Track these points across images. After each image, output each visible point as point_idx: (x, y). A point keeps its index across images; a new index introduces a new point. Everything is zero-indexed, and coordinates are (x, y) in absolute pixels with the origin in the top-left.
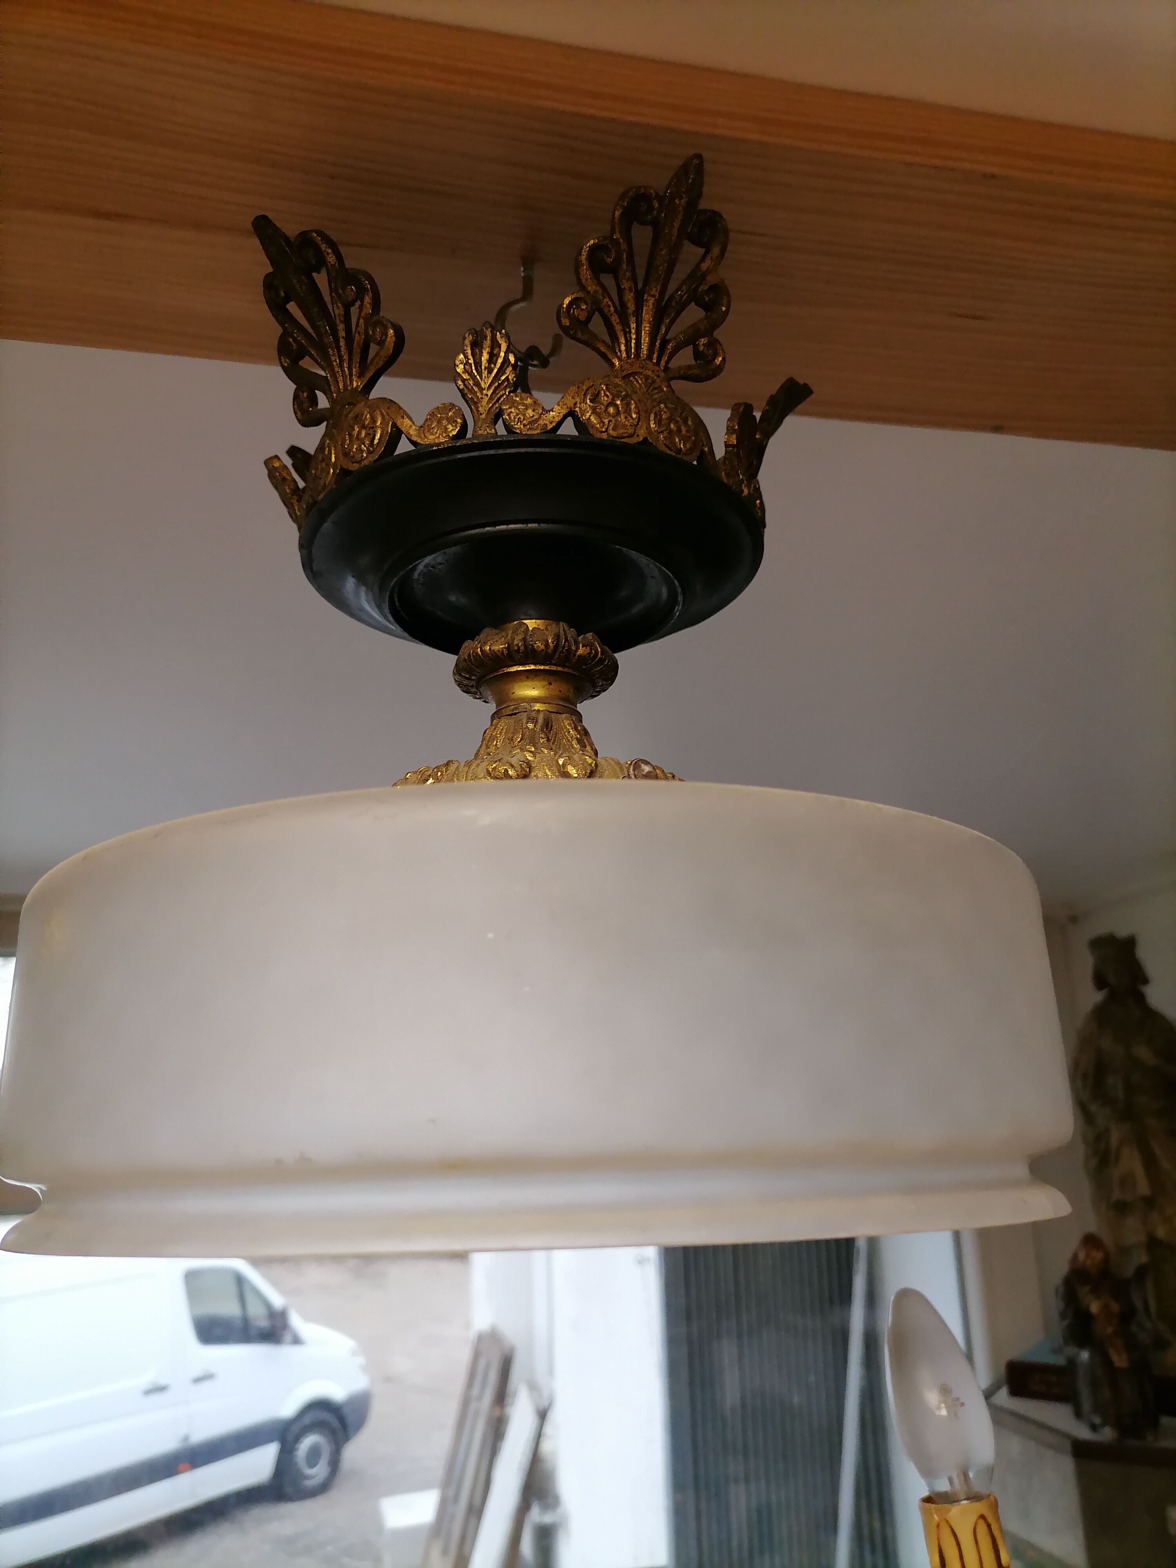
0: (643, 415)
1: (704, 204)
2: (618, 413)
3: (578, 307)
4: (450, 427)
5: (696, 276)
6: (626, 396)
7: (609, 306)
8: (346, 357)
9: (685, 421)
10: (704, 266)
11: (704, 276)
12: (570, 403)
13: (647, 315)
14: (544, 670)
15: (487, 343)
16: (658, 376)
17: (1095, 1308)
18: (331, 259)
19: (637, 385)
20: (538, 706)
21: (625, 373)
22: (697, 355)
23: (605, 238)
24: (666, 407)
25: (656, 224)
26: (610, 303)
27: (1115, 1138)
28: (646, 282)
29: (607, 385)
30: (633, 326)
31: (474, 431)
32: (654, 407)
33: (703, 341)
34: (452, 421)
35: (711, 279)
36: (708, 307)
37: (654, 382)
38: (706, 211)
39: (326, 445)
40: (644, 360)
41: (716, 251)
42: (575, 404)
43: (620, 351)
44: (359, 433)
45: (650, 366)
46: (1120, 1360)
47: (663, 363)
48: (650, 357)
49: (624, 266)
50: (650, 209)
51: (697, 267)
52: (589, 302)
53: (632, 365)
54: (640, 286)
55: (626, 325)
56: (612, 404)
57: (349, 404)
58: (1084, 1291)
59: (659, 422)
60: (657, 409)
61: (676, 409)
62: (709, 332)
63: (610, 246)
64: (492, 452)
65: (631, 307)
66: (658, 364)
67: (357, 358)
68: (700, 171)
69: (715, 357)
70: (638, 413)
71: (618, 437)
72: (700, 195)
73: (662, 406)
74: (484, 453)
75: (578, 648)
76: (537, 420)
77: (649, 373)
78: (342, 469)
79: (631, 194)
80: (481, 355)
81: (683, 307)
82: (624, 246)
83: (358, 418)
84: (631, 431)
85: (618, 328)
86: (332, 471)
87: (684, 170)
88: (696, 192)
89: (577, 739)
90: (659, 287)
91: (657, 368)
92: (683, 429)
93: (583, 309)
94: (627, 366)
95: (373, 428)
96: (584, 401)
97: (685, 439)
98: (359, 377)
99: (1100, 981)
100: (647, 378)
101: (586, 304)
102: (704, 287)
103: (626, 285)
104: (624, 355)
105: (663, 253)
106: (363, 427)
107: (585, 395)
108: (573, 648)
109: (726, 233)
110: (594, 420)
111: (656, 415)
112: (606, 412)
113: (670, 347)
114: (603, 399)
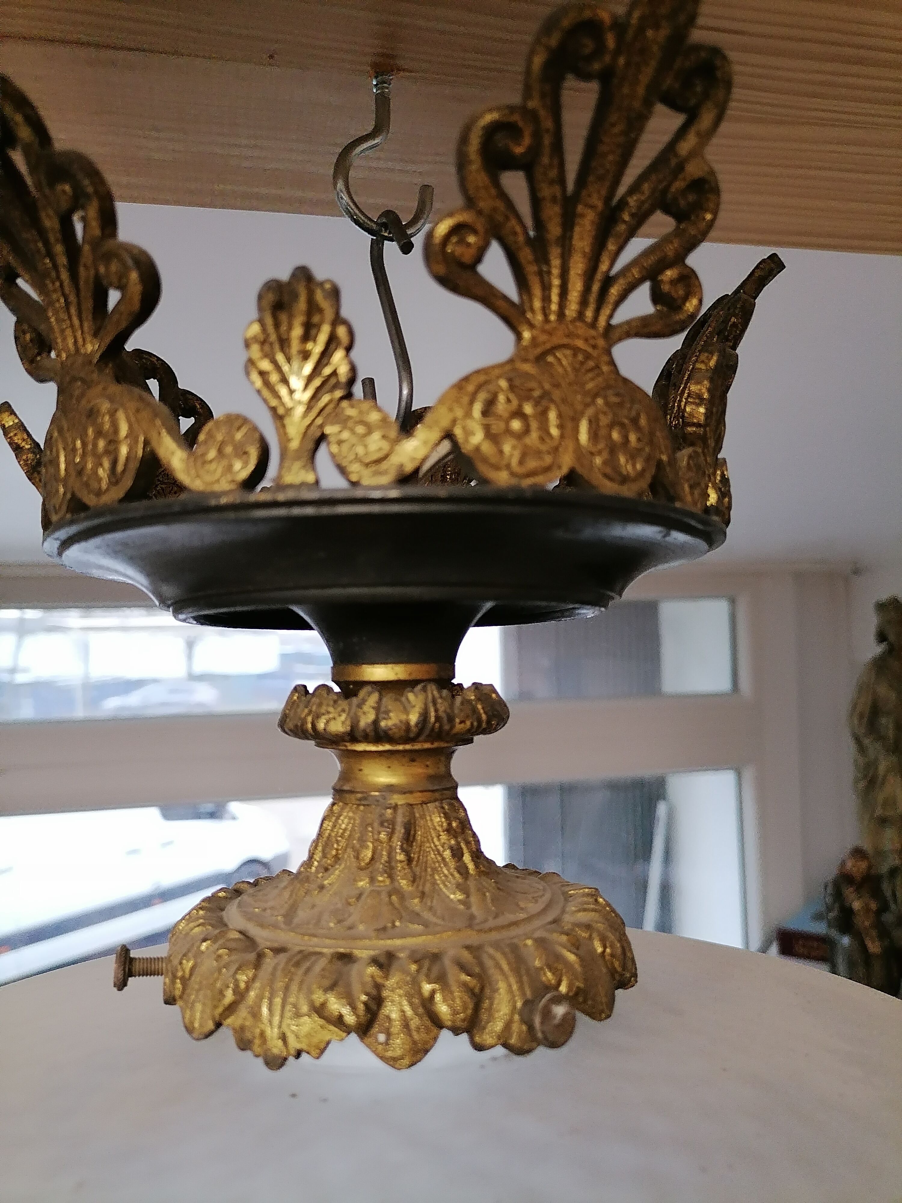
0: (569, 425)
1: (697, 36)
2: (527, 431)
3: (462, 241)
4: (238, 465)
5: (668, 164)
6: (541, 397)
7: (515, 234)
8: (72, 298)
9: (635, 421)
10: (685, 147)
11: (680, 168)
12: (445, 423)
13: (582, 240)
15: (302, 305)
16: (594, 347)
17: (857, 905)
19: (560, 370)
21: (539, 351)
22: (657, 297)
23: (512, 109)
24: (607, 403)
25: (606, 78)
26: (518, 229)
27: (882, 767)
28: (581, 180)
29: (510, 380)
30: (556, 262)
31: (279, 477)
32: (587, 405)
33: (669, 274)
34: (241, 451)
35: (693, 170)
36: (680, 216)
37: (588, 356)
38: (698, 48)
39: (54, 439)
40: (573, 321)
41: (706, 119)
42: (454, 422)
43: (532, 310)
44: (95, 445)
45: (581, 329)
46: (874, 947)
47: (602, 322)
48: (581, 315)
49: (546, 160)
50: (600, 49)
51: (671, 147)
52: (480, 227)
53: (550, 333)
54: (570, 186)
55: (543, 258)
56: (519, 414)
57: (83, 381)
58: (849, 892)
59: (594, 435)
60: (590, 411)
61: (621, 405)
62: (680, 259)
63: (521, 124)
64: (309, 511)
65: (554, 230)
66: (593, 325)
67: (88, 304)
69: (686, 298)
70: (561, 427)
71: (529, 475)
72: (692, 19)
73: (600, 401)
74: (296, 511)
75: (453, 727)
76: (386, 457)
77: (580, 343)
78: (73, 495)
79: (566, 23)
80: (290, 328)
81: (641, 219)
82: (548, 124)
84: (548, 459)
85: (531, 269)
86: (62, 490)
88: (686, 12)
89: (451, 848)
90: (604, 192)
91: (593, 332)
92: (633, 438)
93: (469, 245)
94: (543, 338)
95: (113, 442)
96: (468, 414)
97: (632, 457)
98: (95, 335)
99: (882, 637)
100: (576, 350)
101: (475, 232)
102: (678, 185)
103: (546, 191)
104: (540, 317)
105: (616, 130)
106: (99, 433)
107: (472, 402)
108: (447, 727)
109: (728, 85)
110: (487, 448)
111: (590, 422)
112: (508, 431)
113: (614, 291)
114: (502, 406)
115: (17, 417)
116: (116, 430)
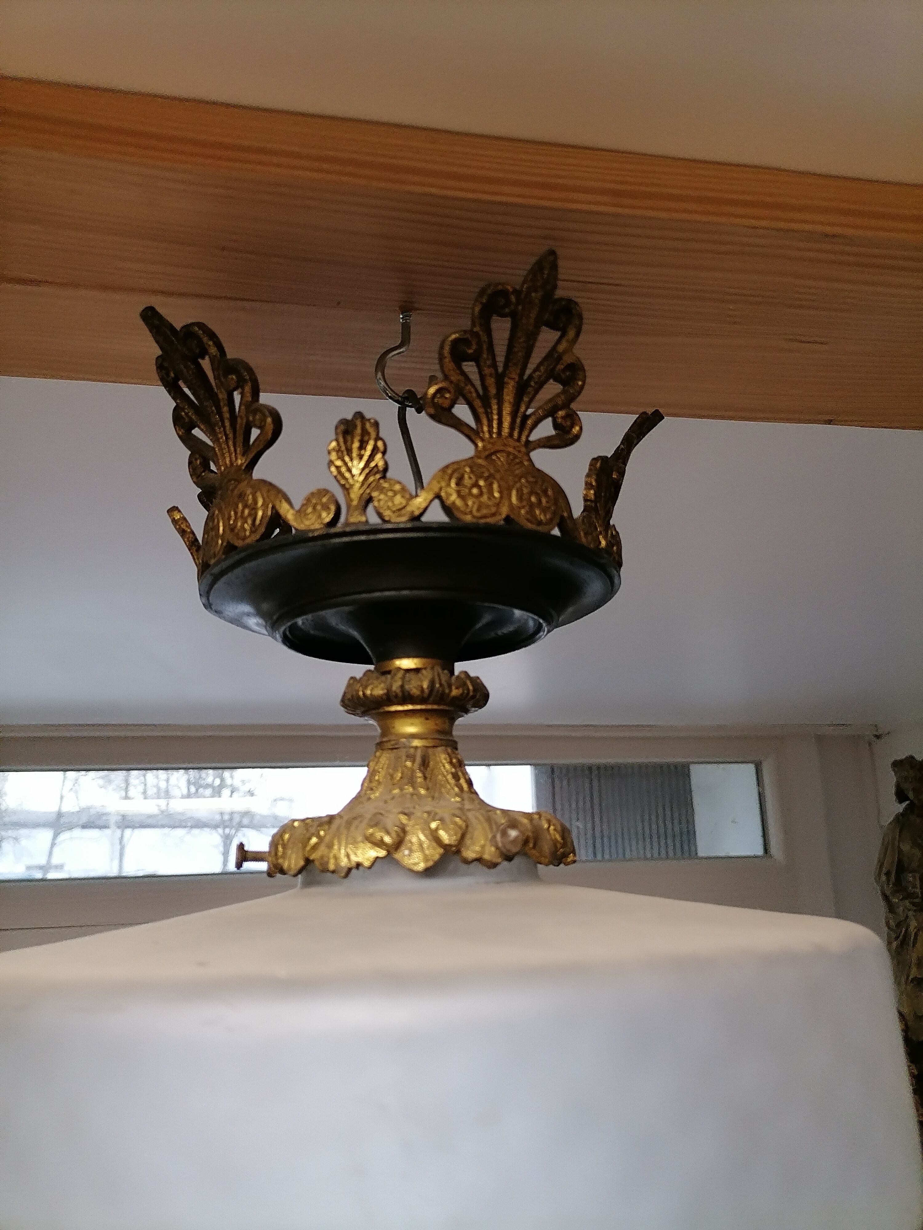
0: (505, 492)
1: (559, 293)
2: (481, 494)
3: (443, 396)
4: (324, 514)
5: (553, 356)
6: (488, 477)
7: (471, 393)
8: (231, 436)
9: (545, 492)
10: (561, 348)
11: (560, 358)
12: (436, 489)
13: (509, 396)
14: (421, 710)
15: (359, 430)
16: (519, 451)
18: (213, 350)
19: (499, 463)
20: (416, 743)
21: (487, 453)
22: (556, 426)
23: (465, 332)
24: (527, 481)
25: (514, 316)
26: (473, 390)
28: (506, 366)
29: (471, 467)
30: (495, 407)
31: (347, 519)
32: (516, 483)
33: (561, 413)
34: (326, 508)
35: (568, 359)
36: (565, 383)
37: (515, 457)
38: (561, 299)
39: (215, 516)
40: (506, 438)
41: (571, 333)
42: (441, 489)
43: (483, 432)
44: (243, 512)
45: (511, 442)
47: (523, 438)
48: (511, 435)
49: (485, 356)
50: (508, 303)
51: (554, 348)
52: (452, 390)
53: (493, 444)
54: (500, 370)
55: (487, 405)
56: (476, 485)
57: (235, 480)
59: (520, 498)
60: (518, 485)
61: (536, 482)
62: (566, 405)
63: (470, 339)
64: (363, 538)
65: (493, 391)
66: (519, 440)
67: (240, 439)
68: (554, 267)
69: (572, 426)
70: (500, 492)
71: (482, 518)
72: (555, 287)
73: (523, 480)
74: (356, 538)
75: (451, 691)
76: (404, 507)
77: (511, 449)
78: (228, 542)
79: (489, 291)
80: (352, 443)
81: (541, 385)
82: (485, 338)
83: (241, 496)
84: (493, 510)
85: (481, 410)
86: (220, 542)
87: (539, 267)
88: (551, 284)
89: (452, 773)
90: (518, 371)
91: (518, 444)
92: (544, 500)
93: (446, 398)
94: (489, 446)
95: (254, 509)
96: (449, 485)
97: (544, 511)
98: (243, 455)
100: (509, 454)
101: (449, 392)
102: (560, 367)
103: (487, 371)
104: (487, 435)
105: (522, 340)
106: (245, 506)
107: (450, 479)
108: (447, 691)
109: (580, 317)
110: (459, 503)
111: (518, 491)
112: (470, 494)
113: (530, 422)
114: (467, 481)
115: (182, 514)
116: (255, 502)
